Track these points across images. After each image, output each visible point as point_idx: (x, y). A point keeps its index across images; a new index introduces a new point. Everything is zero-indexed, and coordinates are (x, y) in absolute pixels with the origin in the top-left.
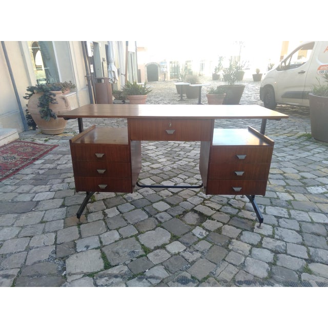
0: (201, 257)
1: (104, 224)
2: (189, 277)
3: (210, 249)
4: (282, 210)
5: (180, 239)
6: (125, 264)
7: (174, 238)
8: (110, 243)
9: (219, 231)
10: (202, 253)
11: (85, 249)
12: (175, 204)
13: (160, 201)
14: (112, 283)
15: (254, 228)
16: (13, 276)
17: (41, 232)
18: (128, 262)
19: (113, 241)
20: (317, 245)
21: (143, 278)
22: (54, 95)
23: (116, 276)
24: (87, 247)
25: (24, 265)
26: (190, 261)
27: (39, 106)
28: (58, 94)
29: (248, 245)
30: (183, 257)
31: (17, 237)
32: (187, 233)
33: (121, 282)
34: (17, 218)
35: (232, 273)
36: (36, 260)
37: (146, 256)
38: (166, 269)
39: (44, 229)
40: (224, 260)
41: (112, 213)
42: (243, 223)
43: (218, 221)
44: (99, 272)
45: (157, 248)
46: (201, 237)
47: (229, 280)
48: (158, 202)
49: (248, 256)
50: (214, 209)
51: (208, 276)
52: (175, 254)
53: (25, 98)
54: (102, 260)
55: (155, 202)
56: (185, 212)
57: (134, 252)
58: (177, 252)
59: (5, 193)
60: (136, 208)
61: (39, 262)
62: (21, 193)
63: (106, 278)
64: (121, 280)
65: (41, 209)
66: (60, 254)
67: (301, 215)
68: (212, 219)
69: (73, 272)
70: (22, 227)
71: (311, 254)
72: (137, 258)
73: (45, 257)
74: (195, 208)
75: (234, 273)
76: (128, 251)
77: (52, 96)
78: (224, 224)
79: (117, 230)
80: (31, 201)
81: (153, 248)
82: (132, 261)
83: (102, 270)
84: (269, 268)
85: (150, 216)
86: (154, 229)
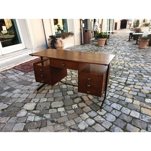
0: (66, 116)
1: (45, 95)
2: (56, 121)
3: (72, 114)
4: (120, 106)
5: (65, 107)
6: (40, 110)
7: (64, 106)
8: (41, 102)
9: (83, 108)
10: (68, 114)
11: (33, 102)
12: (76, 93)
13: (71, 90)
14: (32, 115)
15: (98, 111)
16: (9, 105)
17: (26, 93)
18: (42, 110)
19: (43, 102)
20: (119, 125)
21: (41, 116)
22: (57, 40)
23: (34, 113)
24: (34, 101)
25: (14, 102)
26: (61, 116)
27: (50, 44)
28: (58, 39)
29: (89, 116)
30: (60, 114)
31: (19, 93)
32: (70, 105)
33: (34, 116)
34: (23, 87)
35: (72, 124)
36: (18, 102)
37: (49, 110)
38: (51, 116)
39: (27, 92)
40: (73, 119)
41: (51, 91)
42: (96, 107)
43: (86, 104)
44: (31, 110)
45: (55, 108)
46: (73, 108)
47: (68, 126)
48: (70, 91)
49: (84, 120)
50: (90, 98)
51: (62, 123)
52: (59, 112)
53: (48, 40)
54: (34, 107)
55: (69, 91)
56: (77, 97)
57: (46, 107)
58: (60, 111)
59: (26, 77)
60: (61, 92)
61: (19, 102)
62: (30, 78)
63: (31, 113)
64: (35, 115)
65: (31, 85)
66: (25, 102)
67: (126, 111)
68: (85, 103)
69: (24, 108)
70: (22, 90)
71: (111, 127)
72: (45, 109)
73: (21, 101)
74: (82, 97)
75: (73, 124)
76: (45, 106)
77: (56, 40)
78: (87, 106)
79: (47, 98)
80: (31, 81)
81: (53, 107)
82: (43, 110)
83: (32, 110)
84: (87, 127)
85: (63, 96)
86: (59, 101)
